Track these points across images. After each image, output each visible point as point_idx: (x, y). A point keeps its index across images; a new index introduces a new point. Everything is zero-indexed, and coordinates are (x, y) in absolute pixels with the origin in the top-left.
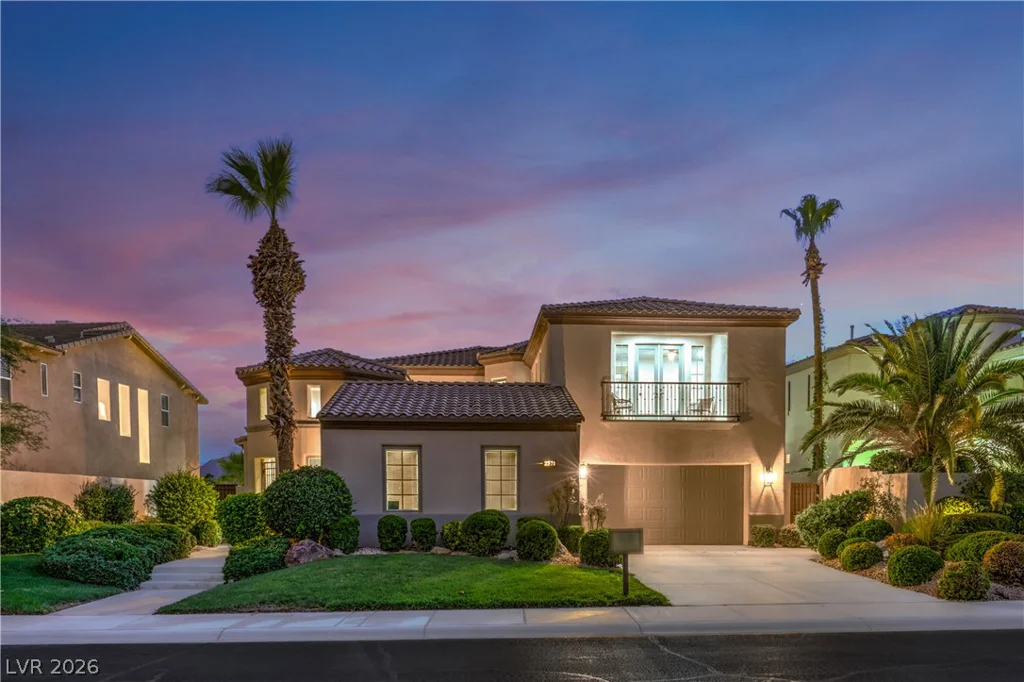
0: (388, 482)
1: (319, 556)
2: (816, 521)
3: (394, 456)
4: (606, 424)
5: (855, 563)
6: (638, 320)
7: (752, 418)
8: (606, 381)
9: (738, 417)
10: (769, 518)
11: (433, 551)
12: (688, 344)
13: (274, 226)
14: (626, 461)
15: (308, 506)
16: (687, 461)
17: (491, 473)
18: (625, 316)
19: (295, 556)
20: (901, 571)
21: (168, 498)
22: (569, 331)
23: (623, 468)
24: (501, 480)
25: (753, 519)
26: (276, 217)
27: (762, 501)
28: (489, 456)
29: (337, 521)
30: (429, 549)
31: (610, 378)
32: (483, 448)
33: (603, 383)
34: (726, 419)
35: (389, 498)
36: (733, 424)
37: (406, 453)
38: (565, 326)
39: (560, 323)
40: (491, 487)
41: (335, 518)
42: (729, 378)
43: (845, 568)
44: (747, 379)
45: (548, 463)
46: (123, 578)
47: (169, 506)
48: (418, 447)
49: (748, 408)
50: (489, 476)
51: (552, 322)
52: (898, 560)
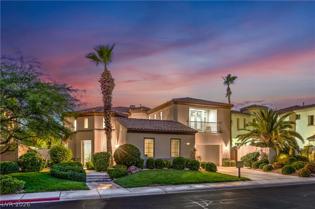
0: (145, 148)
1: (137, 171)
2: (249, 159)
3: (147, 141)
5: (268, 169)
6: (196, 105)
7: (222, 132)
8: (188, 121)
9: (220, 132)
10: (226, 159)
11: (164, 169)
12: (203, 111)
13: (106, 69)
15: (133, 156)
16: (208, 143)
17: (173, 146)
19: (131, 171)
20: (287, 171)
21: (59, 153)
22: (179, 106)
24: (175, 148)
25: (223, 159)
26: (107, 67)
27: (225, 154)
28: (172, 141)
30: (162, 168)
32: (171, 139)
34: (216, 132)
35: (145, 154)
36: (219, 134)
37: (150, 140)
38: (178, 105)
39: (177, 104)
40: (172, 150)
42: (217, 122)
43: (264, 171)
44: (221, 122)
45: (188, 144)
47: (59, 156)
48: (154, 138)
49: (222, 130)
50: (172, 147)
51: (174, 104)
52: (286, 168)
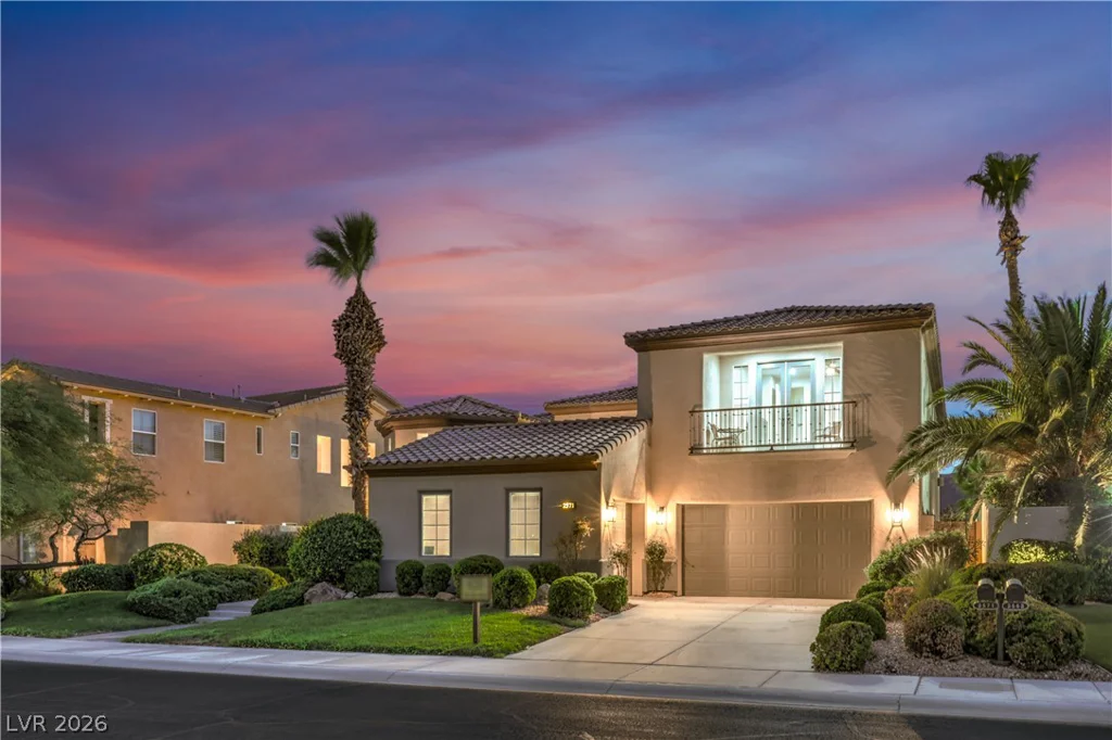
0: (424, 528)
3: (429, 501)
4: (696, 458)
7: (874, 443)
8: (696, 410)
9: (855, 442)
11: (437, 596)
12: (821, 357)
13: (359, 290)
14: (720, 499)
17: (516, 516)
18: (713, 335)
23: (724, 507)
24: (525, 524)
27: (889, 545)
28: (515, 499)
29: (350, 565)
31: (701, 406)
32: (508, 491)
33: (692, 412)
34: (842, 446)
35: (425, 544)
36: (851, 452)
37: (440, 498)
38: (652, 353)
40: (516, 532)
41: (350, 562)
42: (844, 396)
44: (866, 396)
45: (567, 505)
46: (175, 613)
48: (450, 493)
49: (869, 431)
50: (513, 520)
